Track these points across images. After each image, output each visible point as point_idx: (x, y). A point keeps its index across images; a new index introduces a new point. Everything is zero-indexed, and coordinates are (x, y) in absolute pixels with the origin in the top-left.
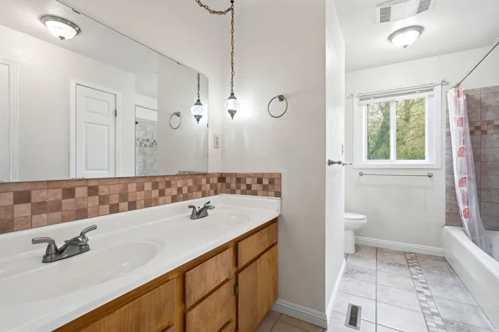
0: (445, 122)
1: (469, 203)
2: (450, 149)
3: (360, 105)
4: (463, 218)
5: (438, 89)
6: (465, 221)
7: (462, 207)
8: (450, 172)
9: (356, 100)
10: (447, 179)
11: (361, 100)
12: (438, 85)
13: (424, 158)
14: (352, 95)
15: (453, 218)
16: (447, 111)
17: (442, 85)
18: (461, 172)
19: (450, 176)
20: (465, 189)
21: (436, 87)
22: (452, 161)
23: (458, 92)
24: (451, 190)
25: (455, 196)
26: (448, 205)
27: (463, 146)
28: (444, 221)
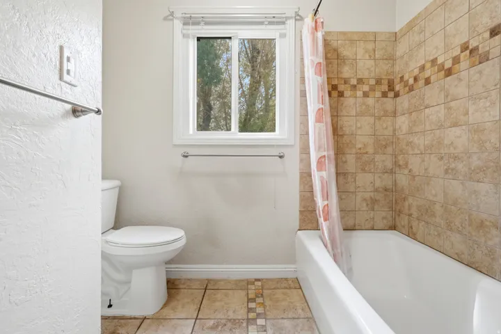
0: (298, 76)
1: (329, 197)
2: (305, 114)
3: (185, 36)
4: (321, 220)
5: (291, 23)
6: (324, 225)
7: (320, 203)
8: (305, 150)
9: (178, 24)
10: (301, 160)
11: (184, 24)
12: (291, 18)
13: (273, 130)
14: (172, 14)
15: (309, 219)
16: (302, 59)
17: (296, 20)
18: (320, 148)
19: (304, 156)
20: (324, 174)
21: (288, 22)
22: (307, 133)
23: (316, 22)
24: (306, 177)
25: (311, 186)
26: (302, 199)
27: (321, 106)
28: (297, 224)
